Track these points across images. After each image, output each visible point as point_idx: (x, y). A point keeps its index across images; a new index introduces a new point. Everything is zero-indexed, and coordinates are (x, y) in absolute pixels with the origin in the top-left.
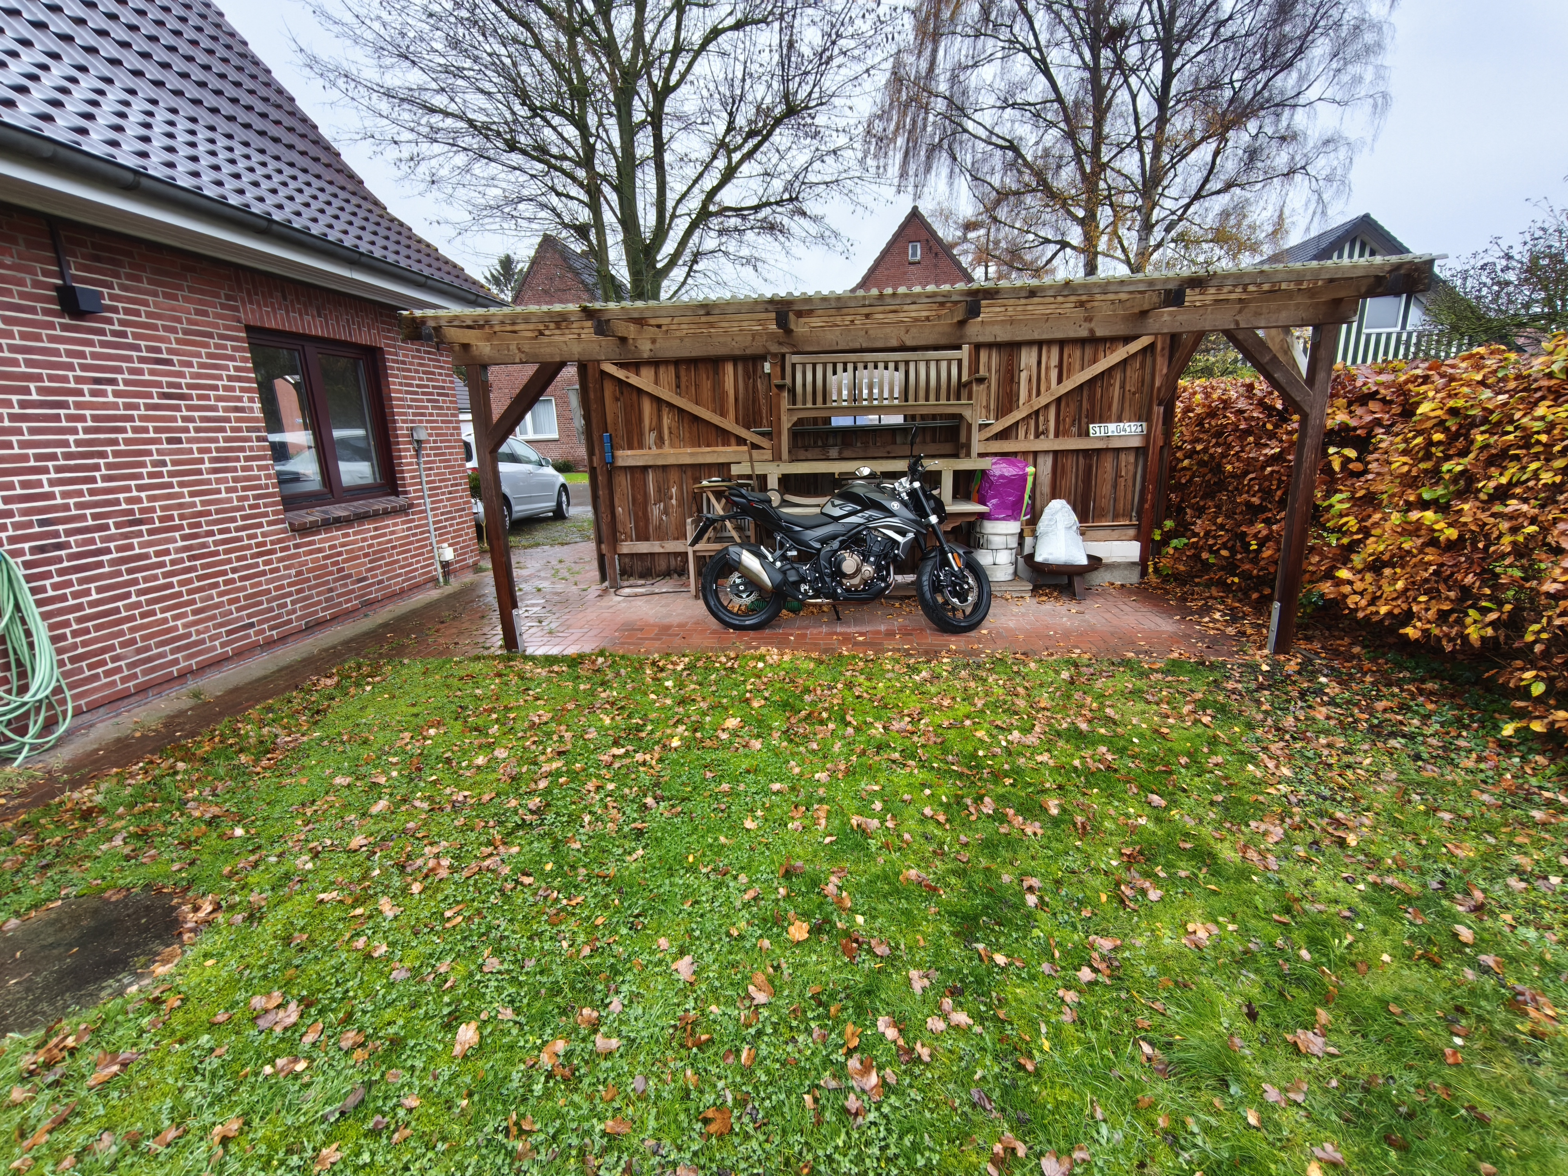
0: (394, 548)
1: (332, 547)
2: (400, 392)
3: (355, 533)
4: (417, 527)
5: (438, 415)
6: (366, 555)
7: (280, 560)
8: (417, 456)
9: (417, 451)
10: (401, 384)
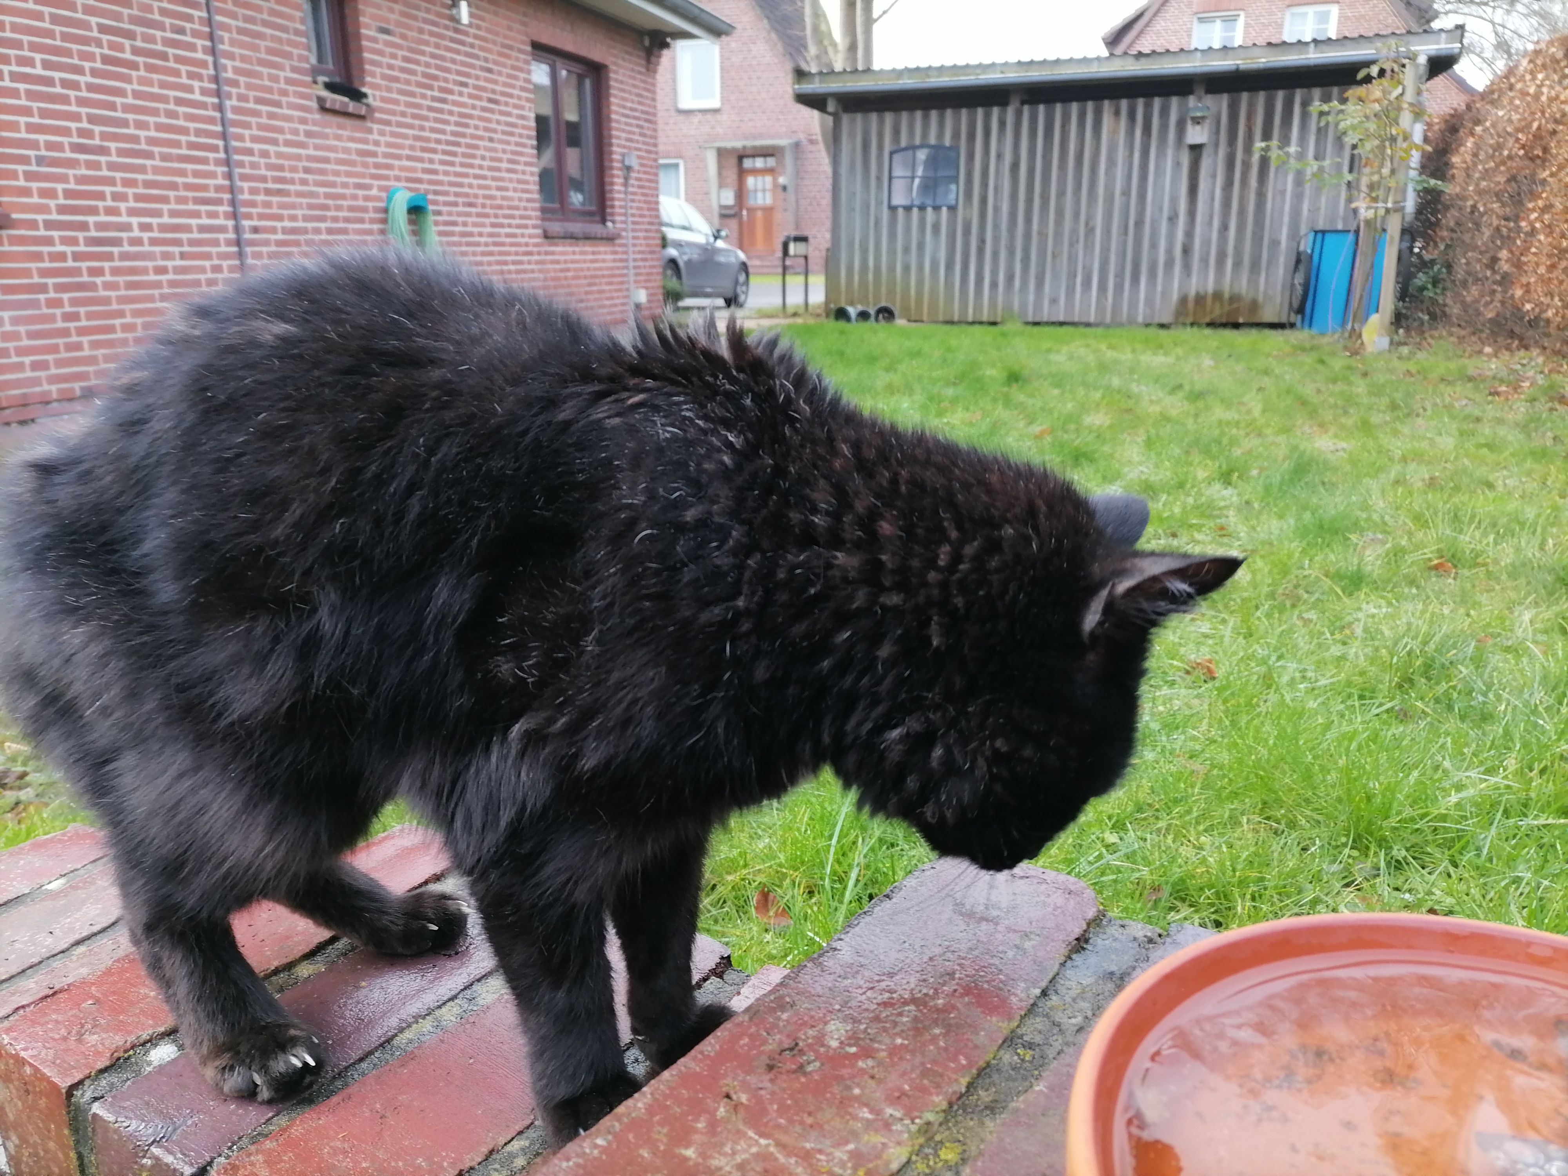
0: (603, 276)
1: (566, 262)
2: (617, 113)
3: (582, 253)
4: (621, 260)
5: (644, 143)
6: (585, 277)
7: (537, 263)
8: (625, 185)
9: (626, 178)
10: (619, 105)
